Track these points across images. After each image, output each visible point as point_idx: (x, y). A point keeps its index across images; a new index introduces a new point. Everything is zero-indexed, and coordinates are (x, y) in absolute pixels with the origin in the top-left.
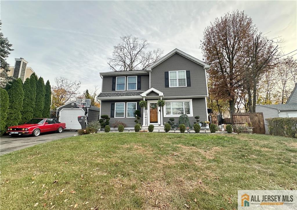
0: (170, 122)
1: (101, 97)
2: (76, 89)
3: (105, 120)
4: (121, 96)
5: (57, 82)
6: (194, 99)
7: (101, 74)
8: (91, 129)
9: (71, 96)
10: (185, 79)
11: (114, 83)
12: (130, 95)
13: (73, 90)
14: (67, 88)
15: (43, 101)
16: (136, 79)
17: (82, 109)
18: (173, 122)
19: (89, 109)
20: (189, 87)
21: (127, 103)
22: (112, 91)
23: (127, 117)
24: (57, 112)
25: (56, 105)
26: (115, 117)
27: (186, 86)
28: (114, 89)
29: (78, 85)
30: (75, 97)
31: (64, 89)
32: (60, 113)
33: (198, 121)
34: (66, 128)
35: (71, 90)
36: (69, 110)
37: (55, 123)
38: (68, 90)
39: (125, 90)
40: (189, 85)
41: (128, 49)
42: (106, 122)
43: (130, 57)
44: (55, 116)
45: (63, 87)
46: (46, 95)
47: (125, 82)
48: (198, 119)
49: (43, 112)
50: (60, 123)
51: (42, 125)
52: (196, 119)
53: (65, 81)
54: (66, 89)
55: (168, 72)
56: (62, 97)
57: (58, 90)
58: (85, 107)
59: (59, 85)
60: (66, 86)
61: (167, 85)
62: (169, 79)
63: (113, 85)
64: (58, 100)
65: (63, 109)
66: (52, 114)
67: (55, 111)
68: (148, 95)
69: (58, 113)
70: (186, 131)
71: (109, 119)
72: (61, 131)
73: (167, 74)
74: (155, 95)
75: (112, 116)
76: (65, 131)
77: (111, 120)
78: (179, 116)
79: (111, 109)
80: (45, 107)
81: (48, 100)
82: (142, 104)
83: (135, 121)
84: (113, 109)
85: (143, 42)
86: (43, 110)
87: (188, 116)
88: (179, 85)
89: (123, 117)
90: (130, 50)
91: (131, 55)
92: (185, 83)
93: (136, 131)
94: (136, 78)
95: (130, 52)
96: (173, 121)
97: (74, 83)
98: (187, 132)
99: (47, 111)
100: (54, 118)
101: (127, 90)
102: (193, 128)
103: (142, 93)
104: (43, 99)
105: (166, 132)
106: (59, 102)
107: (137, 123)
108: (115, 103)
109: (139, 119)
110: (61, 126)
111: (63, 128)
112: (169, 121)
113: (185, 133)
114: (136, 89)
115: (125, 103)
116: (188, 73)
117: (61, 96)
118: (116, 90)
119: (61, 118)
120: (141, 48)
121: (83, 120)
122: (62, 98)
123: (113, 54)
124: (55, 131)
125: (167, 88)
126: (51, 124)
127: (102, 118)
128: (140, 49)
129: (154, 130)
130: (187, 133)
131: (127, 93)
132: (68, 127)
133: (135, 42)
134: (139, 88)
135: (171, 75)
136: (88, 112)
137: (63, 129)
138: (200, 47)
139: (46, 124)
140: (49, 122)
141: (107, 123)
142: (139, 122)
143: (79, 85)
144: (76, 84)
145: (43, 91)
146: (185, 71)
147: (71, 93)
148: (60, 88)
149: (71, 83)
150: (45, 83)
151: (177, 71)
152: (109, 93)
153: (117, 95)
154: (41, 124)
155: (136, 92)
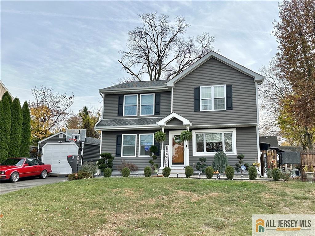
0: (201, 163)
1: (101, 126)
2: (66, 107)
3: (106, 159)
4: (131, 125)
5: (36, 95)
6: (238, 129)
7: (101, 91)
8: (84, 172)
9: (60, 119)
10: (224, 98)
11: (121, 105)
12: (144, 124)
13: (61, 107)
14: (52, 104)
15: (20, 132)
16: (153, 99)
17: (75, 143)
18: (204, 163)
19: (84, 144)
20: (230, 111)
21: (140, 134)
22: (118, 116)
23: (139, 156)
24: (38, 149)
25: (36, 134)
26: (122, 156)
27: (226, 109)
28: (120, 114)
29: (69, 98)
30: (64, 120)
31: (47, 106)
32: (43, 149)
33: (240, 162)
34: (51, 172)
35: (58, 107)
36: (55, 145)
37: (37, 165)
38: (53, 108)
39: (137, 115)
40: (230, 107)
41: (151, 35)
42: (109, 163)
43: (157, 50)
44: (36, 155)
45: (45, 103)
46: (23, 123)
47: (136, 103)
48: (242, 160)
49: (21, 148)
50: (44, 164)
51: (21, 167)
52: (239, 159)
53: (49, 93)
54: (50, 107)
55: (199, 88)
56: (44, 120)
57: (37, 109)
58: (78, 140)
59: (39, 100)
60: (51, 101)
61: (197, 108)
62: (201, 98)
63: (119, 108)
64: (38, 126)
65: (47, 143)
66: (32, 151)
67: (36, 147)
68: (168, 123)
69: (41, 149)
70: (214, 177)
71: (113, 158)
72: (45, 176)
73: (197, 91)
74: (179, 123)
75: (118, 154)
76: (51, 176)
77: (116, 161)
78: (214, 155)
79: (117, 144)
80: (22, 142)
81: (26, 131)
82: (158, 136)
83: (150, 162)
84: (119, 144)
85: (178, 23)
86: (20, 146)
87: (227, 155)
88: (216, 107)
89: (134, 155)
90: (156, 37)
91: (157, 46)
92: (224, 105)
93: (146, 176)
94: (153, 96)
95: (156, 40)
96: (204, 161)
97: (62, 97)
98: (216, 177)
99: (26, 146)
100: (35, 157)
101: (140, 115)
102: (225, 172)
103: (160, 119)
104: (20, 130)
105: (186, 178)
106: (40, 129)
107: (152, 164)
108: (123, 135)
109: (156, 158)
110: (46, 169)
111: (48, 171)
112: (199, 163)
113: (213, 179)
114: (153, 114)
115: (136, 134)
116: (229, 89)
117: (42, 118)
118: (123, 116)
119: (44, 158)
120: (175, 33)
121: (74, 161)
122: (44, 122)
123: (129, 43)
124: (38, 176)
125: (197, 113)
126: (32, 165)
127: (102, 158)
128: (173, 33)
129: (171, 174)
130: (215, 179)
131: (140, 119)
132: (54, 171)
133: (164, 23)
134: (157, 112)
135: (204, 91)
136: (83, 148)
137: (48, 173)
138: (273, 32)
139: (25, 166)
140: (30, 163)
141: (110, 165)
142: (154, 163)
143: (72, 100)
144: (67, 98)
145: (20, 118)
146: (225, 85)
147: (59, 112)
148: (41, 105)
149: (58, 96)
150: (22, 105)
151: (213, 87)
152: (113, 120)
153: (125, 123)
154: (20, 165)
155: (152, 119)
